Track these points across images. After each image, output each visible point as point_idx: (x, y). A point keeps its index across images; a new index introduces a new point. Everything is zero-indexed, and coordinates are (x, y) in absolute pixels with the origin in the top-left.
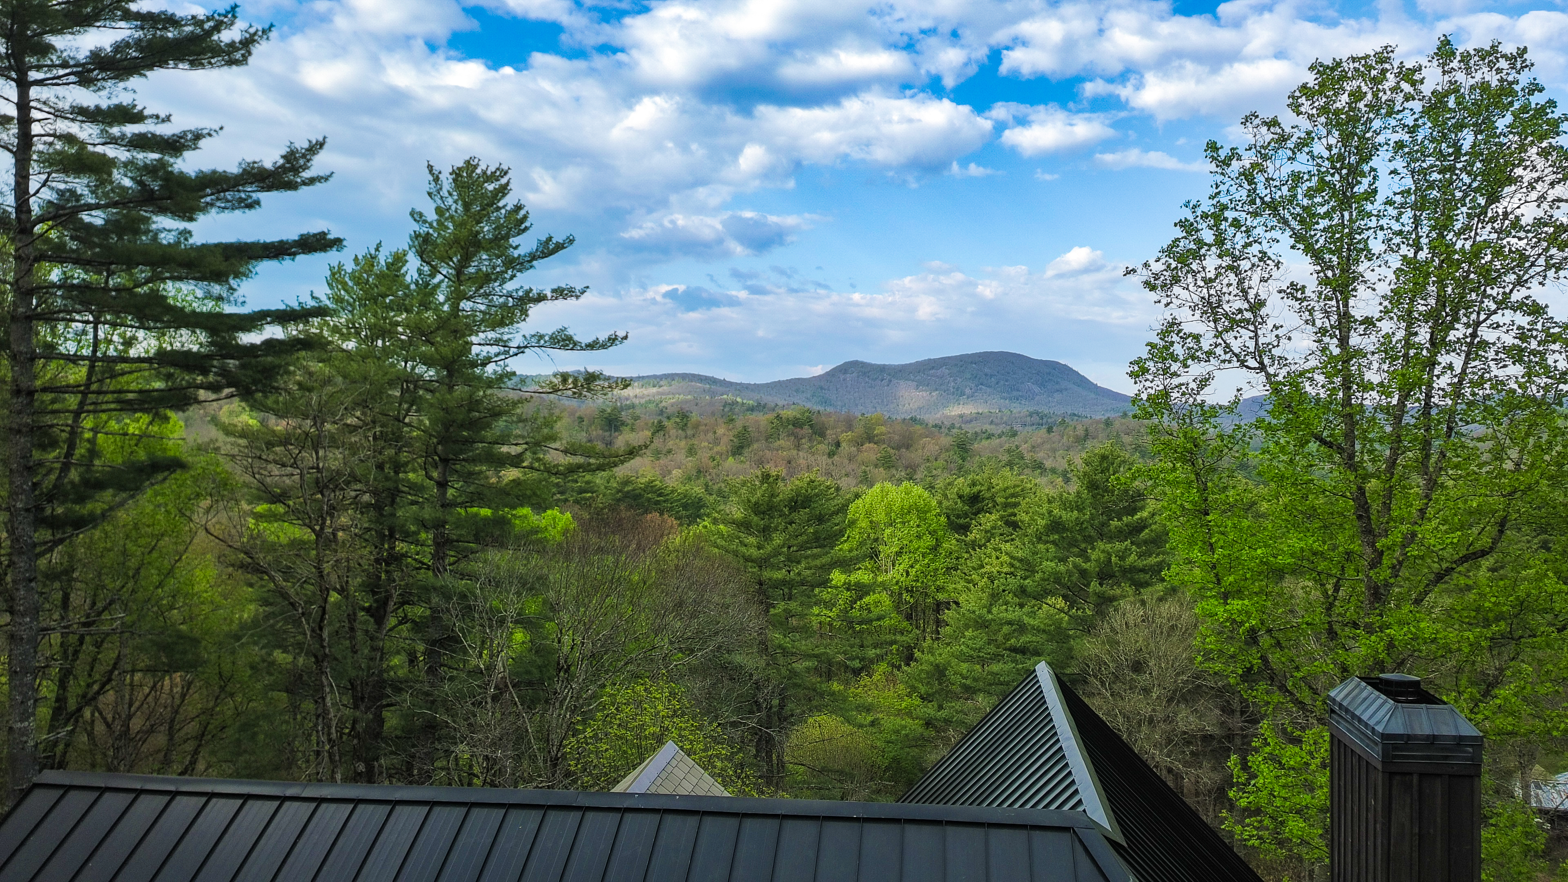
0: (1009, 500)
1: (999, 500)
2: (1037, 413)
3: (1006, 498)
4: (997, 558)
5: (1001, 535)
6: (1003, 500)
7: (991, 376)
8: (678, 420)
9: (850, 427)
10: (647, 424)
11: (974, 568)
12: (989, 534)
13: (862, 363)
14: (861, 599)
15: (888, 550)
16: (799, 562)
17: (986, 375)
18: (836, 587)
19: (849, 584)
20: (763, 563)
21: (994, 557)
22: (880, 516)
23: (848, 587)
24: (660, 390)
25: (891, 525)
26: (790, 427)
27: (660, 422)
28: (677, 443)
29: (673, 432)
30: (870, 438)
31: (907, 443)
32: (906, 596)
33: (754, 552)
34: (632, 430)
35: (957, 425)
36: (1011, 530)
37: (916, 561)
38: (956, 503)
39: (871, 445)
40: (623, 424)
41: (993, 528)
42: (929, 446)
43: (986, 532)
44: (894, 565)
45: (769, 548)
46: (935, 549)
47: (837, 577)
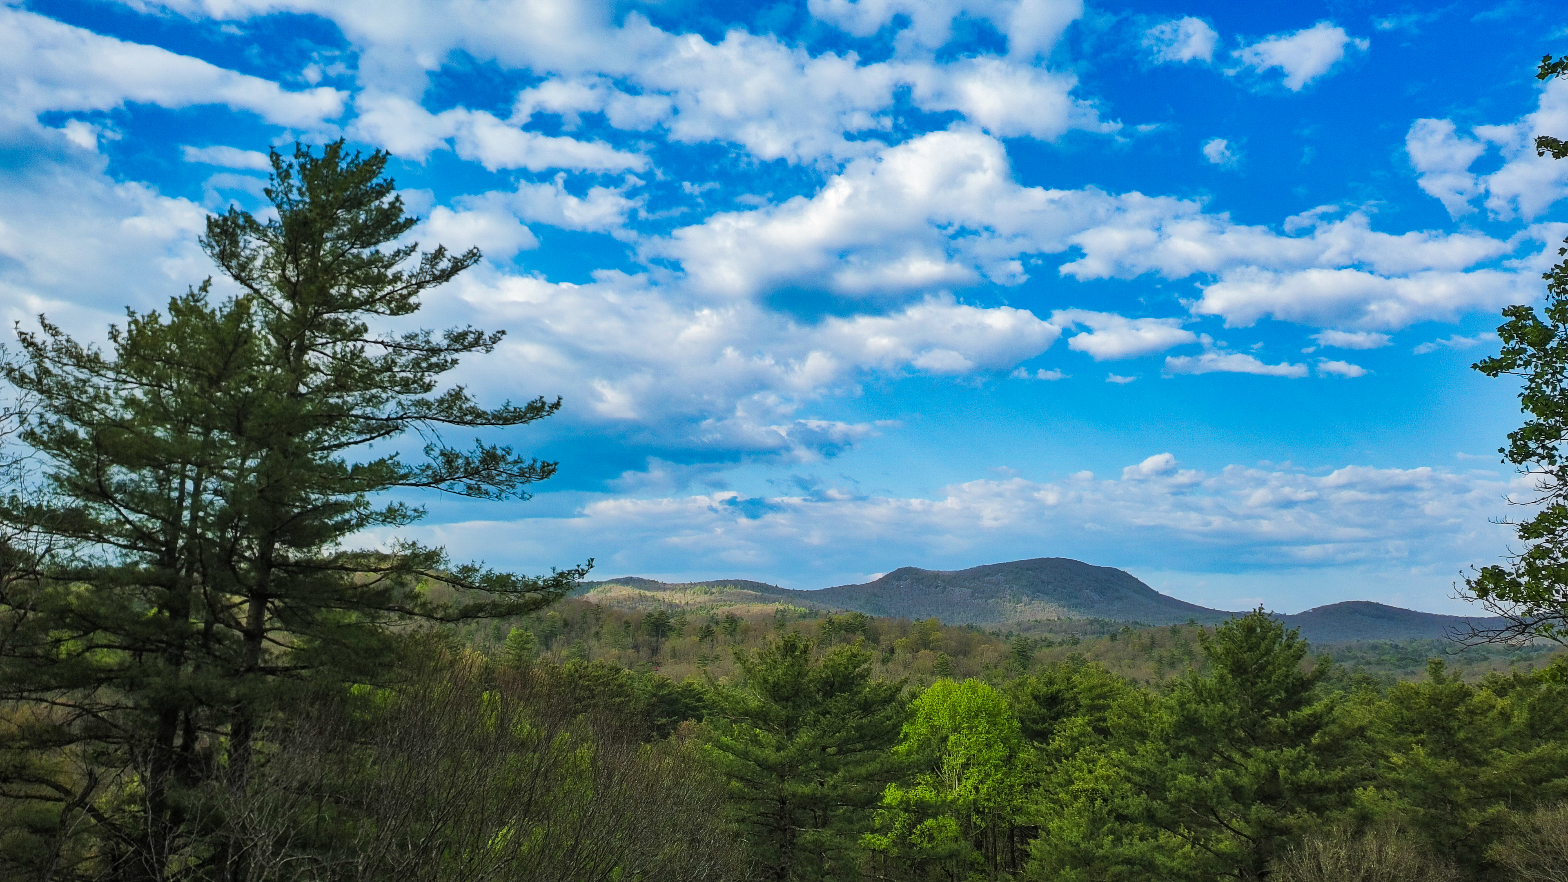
0: (1096, 702)
1: (1084, 702)
2: (1098, 621)
3: (1093, 699)
4: (1090, 772)
5: (1091, 743)
6: (1088, 702)
7: (1049, 583)
8: (727, 625)
9: (904, 632)
10: (694, 629)
11: (1060, 785)
12: (1077, 743)
13: (916, 569)
14: (920, 822)
15: (953, 761)
16: (835, 771)
17: (1043, 582)
18: (889, 807)
19: (908, 803)
20: (783, 771)
21: (1086, 770)
22: (943, 720)
23: (906, 806)
24: (712, 597)
25: (955, 730)
26: (843, 632)
27: (708, 627)
28: (724, 648)
29: (721, 637)
30: (926, 645)
31: (964, 649)
32: (975, 819)
33: (771, 755)
34: (679, 635)
35: (1015, 633)
36: (1101, 737)
37: (988, 775)
38: (1030, 706)
39: (927, 651)
40: (671, 629)
41: (1082, 735)
42: (988, 654)
43: (1073, 739)
44: (959, 780)
45: (792, 750)
46: (1009, 760)
47: (892, 794)
